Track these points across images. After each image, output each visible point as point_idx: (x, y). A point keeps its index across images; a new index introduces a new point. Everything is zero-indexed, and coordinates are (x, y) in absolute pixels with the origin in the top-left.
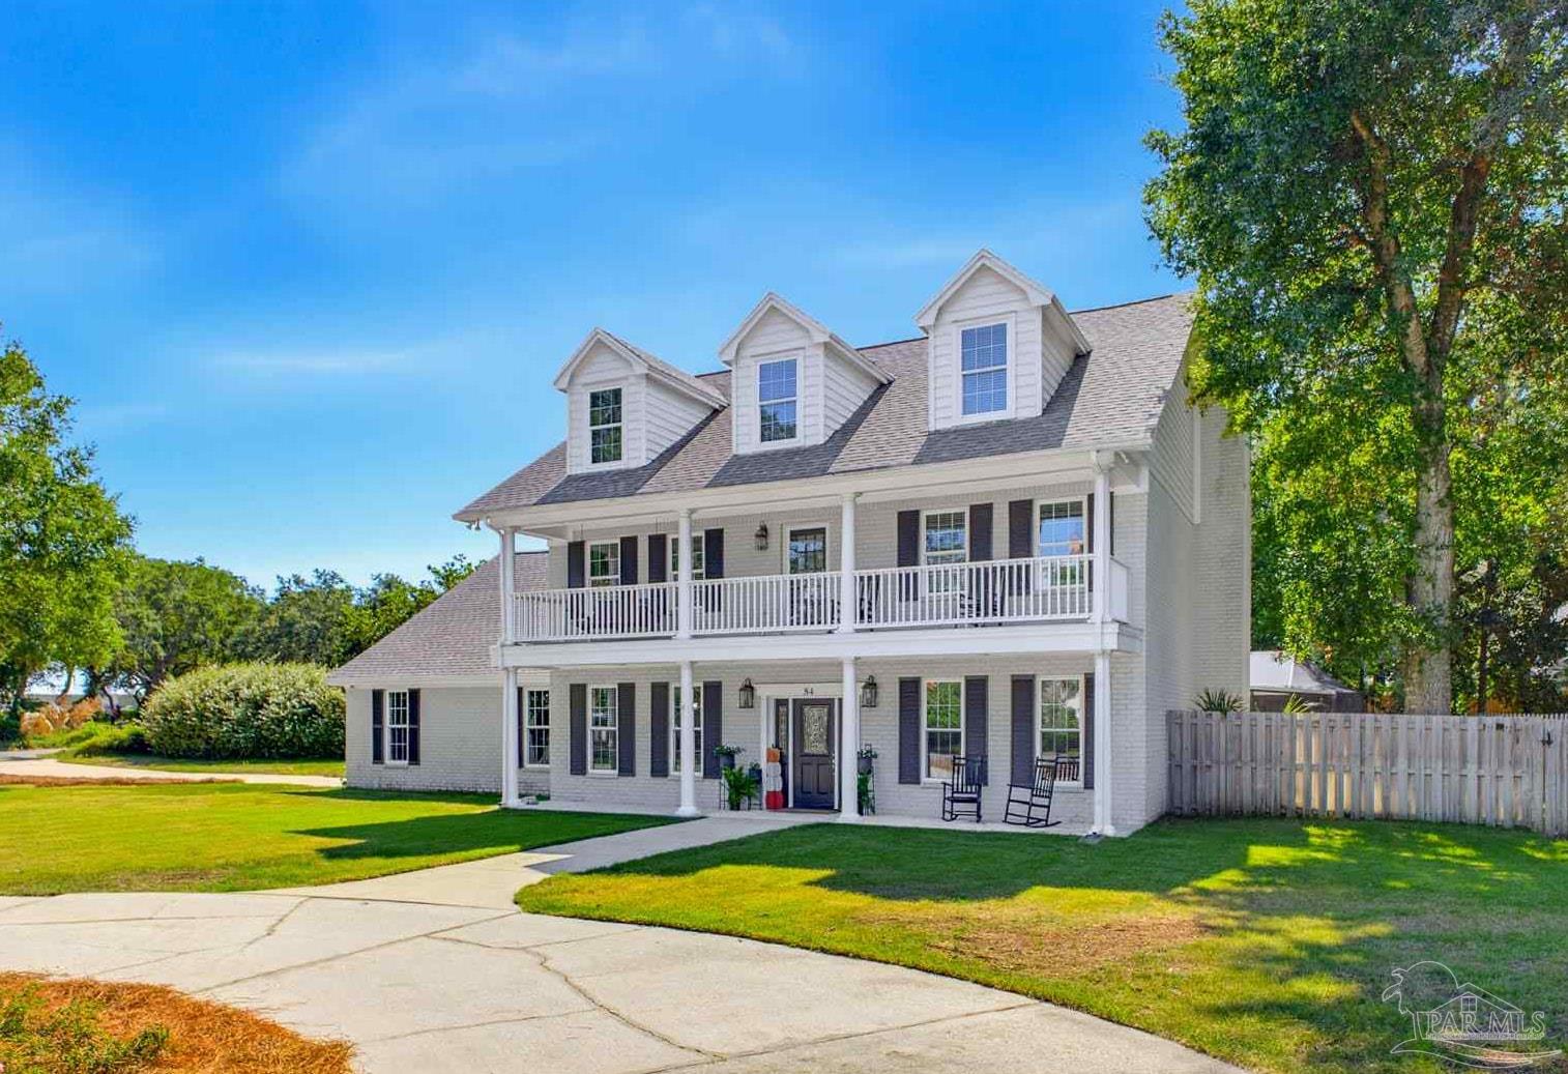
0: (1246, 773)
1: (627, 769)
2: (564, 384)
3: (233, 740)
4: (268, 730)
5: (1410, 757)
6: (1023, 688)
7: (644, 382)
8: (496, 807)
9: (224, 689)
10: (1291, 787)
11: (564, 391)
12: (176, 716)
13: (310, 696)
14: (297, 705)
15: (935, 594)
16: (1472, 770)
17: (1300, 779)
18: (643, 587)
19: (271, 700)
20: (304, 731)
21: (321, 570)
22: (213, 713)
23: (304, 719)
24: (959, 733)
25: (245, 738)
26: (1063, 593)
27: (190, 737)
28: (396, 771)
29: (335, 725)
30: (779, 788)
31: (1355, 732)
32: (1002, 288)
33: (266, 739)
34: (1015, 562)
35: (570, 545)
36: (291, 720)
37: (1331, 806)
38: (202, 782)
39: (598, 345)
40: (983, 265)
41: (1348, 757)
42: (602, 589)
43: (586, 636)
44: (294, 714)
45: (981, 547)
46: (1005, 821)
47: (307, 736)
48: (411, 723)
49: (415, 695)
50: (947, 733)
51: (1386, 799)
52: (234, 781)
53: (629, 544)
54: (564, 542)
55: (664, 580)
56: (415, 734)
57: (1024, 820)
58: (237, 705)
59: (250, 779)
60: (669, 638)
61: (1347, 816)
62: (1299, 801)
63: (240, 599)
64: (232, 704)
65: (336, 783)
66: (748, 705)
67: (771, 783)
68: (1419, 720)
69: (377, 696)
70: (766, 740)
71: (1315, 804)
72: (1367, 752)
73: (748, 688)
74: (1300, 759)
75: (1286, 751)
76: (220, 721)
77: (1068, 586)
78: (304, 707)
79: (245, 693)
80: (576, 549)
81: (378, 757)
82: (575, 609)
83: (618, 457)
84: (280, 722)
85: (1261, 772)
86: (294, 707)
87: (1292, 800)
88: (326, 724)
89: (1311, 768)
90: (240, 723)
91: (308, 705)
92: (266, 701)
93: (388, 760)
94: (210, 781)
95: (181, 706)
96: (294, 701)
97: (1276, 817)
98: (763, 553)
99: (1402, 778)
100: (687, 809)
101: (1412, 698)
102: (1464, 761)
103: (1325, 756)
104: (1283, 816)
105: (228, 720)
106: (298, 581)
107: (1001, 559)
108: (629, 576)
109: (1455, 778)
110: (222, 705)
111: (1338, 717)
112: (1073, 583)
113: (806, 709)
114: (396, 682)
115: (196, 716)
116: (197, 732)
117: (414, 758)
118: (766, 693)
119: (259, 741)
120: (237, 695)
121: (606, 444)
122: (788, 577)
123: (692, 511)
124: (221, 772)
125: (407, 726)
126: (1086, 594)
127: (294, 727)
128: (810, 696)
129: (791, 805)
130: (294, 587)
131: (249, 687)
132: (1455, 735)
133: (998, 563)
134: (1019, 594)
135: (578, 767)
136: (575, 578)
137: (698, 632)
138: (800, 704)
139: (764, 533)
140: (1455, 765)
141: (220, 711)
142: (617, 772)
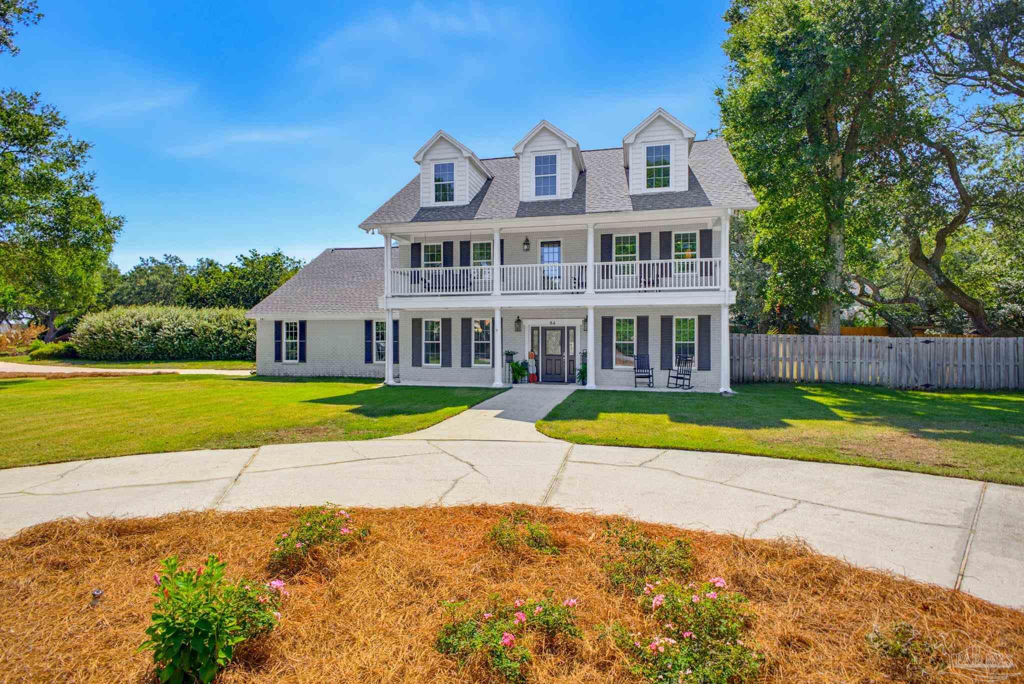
0: (756, 362)
1: (447, 363)
2: (420, 159)
3: (139, 350)
4: (163, 343)
5: (831, 354)
6: (666, 321)
7: (467, 161)
8: (381, 385)
9: (132, 321)
10: (777, 368)
11: (419, 163)
12: (101, 336)
13: (187, 324)
14: (181, 330)
15: (618, 275)
16: (858, 360)
17: (781, 365)
18: (457, 268)
19: (164, 327)
20: (186, 345)
21: (168, 255)
22: (126, 334)
23: (186, 337)
24: (633, 344)
25: (147, 348)
26: (688, 277)
27: (109, 348)
28: (291, 366)
29: (206, 341)
30: (535, 372)
31: (806, 344)
32: (668, 127)
33: (161, 349)
34: (664, 261)
35: (412, 245)
36: (177, 338)
37: (795, 376)
38: (154, 374)
39: (441, 139)
40: (660, 116)
41: (803, 355)
42: (430, 269)
43: (427, 293)
44: (179, 335)
45: (645, 254)
46: (668, 387)
47: (187, 347)
48: (300, 339)
49: (303, 324)
50: (626, 344)
51: (820, 374)
52: (173, 373)
53: (448, 245)
54: (408, 243)
55: (469, 265)
56: (303, 346)
57: (675, 386)
58: (141, 330)
59: (182, 372)
60: (490, 295)
61: (802, 381)
62: (781, 375)
63: (109, 270)
64: (138, 329)
65: (247, 373)
66: (518, 329)
67: (532, 370)
68: (827, 337)
69: (278, 324)
70: (528, 348)
71: (788, 375)
72: (812, 352)
73: (518, 321)
74: (781, 355)
75: (774, 350)
76: (131, 339)
77: (681, 274)
78: (185, 331)
79: (146, 322)
80: (416, 247)
81: (278, 358)
82: (415, 278)
83: (452, 199)
84: (171, 339)
85: (763, 361)
86: (179, 330)
87: (777, 373)
88: (200, 340)
89: (786, 359)
90: (143, 339)
91: (189, 330)
92: (161, 328)
93: (284, 361)
94: (159, 373)
95: (102, 330)
96: (180, 327)
97: (769, 382)
98: (528, 253)
99: (827, 363)
100: (498, 383)
101: (824, 327)
102: (854, 356)
103: (792, 354)
104: (773, 381)
105: (136, 338)
106: (153, 261)
107: (655, 260)
108: (448, 262)
109: (850, 364)
110: (131, 330)
111: (799, 336)
112: (684, 272)
113: (548, 332)
114: (292, 317)
115: (114, 336)
116: (113, 346)
117: (303, 359)
118: (528, 324)
119: (156, 350)
120: (140, 324)
121: (444, 191)
122: (557, 264)
123: (501, 229)
124: (140, 368)
125: (298, 341)
126: (699, 277)
127: (180, 342)
128: (553, 325)
129: (540, 380)
130: (150, 264)
131: (148, 319)
132: (851, 344)
133: (655, 262)
134: (666, 276)
135: (416, 362)
136: (416, 262)
137: (505, 292)
138: (545, 329)
139: (527, 242)
140: (851, 358)
141: (130, 333)
142: (440, 365)
